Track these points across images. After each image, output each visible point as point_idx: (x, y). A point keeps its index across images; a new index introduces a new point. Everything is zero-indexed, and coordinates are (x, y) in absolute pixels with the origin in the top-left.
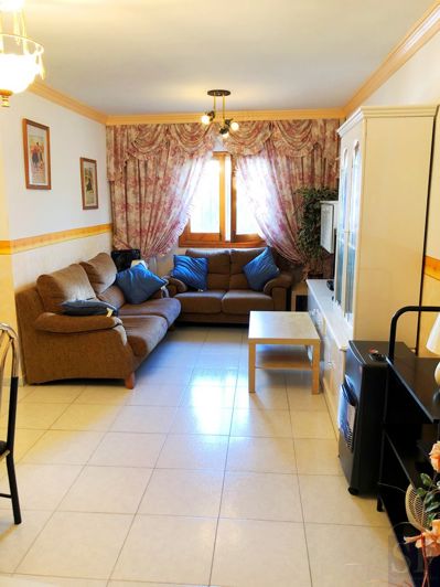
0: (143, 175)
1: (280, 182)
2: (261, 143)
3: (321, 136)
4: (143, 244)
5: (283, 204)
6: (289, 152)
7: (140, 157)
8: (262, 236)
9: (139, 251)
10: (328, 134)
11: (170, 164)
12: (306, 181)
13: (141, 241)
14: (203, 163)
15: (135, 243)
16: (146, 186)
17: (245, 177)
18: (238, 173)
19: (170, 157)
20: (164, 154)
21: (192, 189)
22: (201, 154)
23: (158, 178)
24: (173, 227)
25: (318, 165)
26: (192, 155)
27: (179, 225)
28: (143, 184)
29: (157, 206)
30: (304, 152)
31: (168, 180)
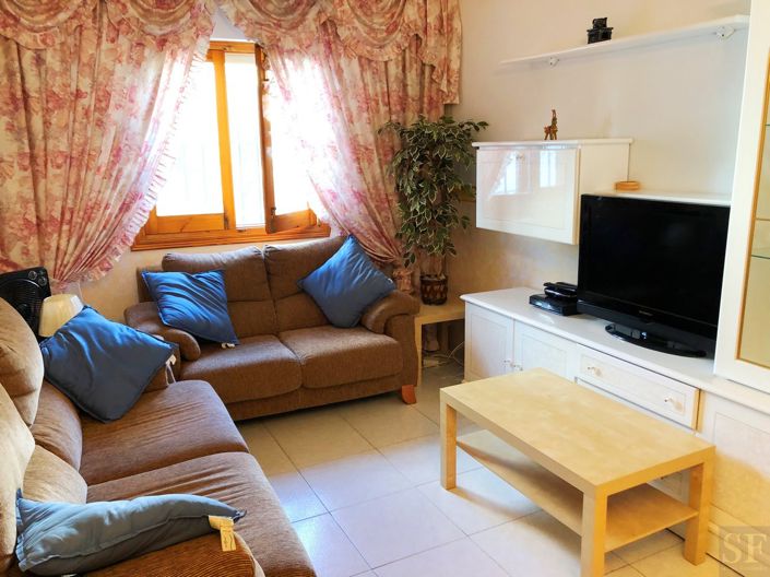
0: (33, 83)
1: (348, 109)
2: (313, 27)
3: (420, 23)
4: (51, 255)
5: (358, 152)
6: (364, 50)
7: (25, 38)
8: (322, 214)
9: (41, 272)
10: (431, 19)
11: (105, 60)
12: (396, 108)
13: (44, 247)
14: (189, 64)
15: (26, 252)
16: (47, 111)
17: (287, 95)
18: (273, 87)
19: (105, 45)
20: (90, 34)
21: (165, 121)
22: (185, 42)
23: (78, 94)
24: (125, 208)
25: (412, 77)
26: (162, 42)
27: (138, 203)
28: (35, 105)
29: (79, 159)
30: (390, 53)
31: (104, 98)
